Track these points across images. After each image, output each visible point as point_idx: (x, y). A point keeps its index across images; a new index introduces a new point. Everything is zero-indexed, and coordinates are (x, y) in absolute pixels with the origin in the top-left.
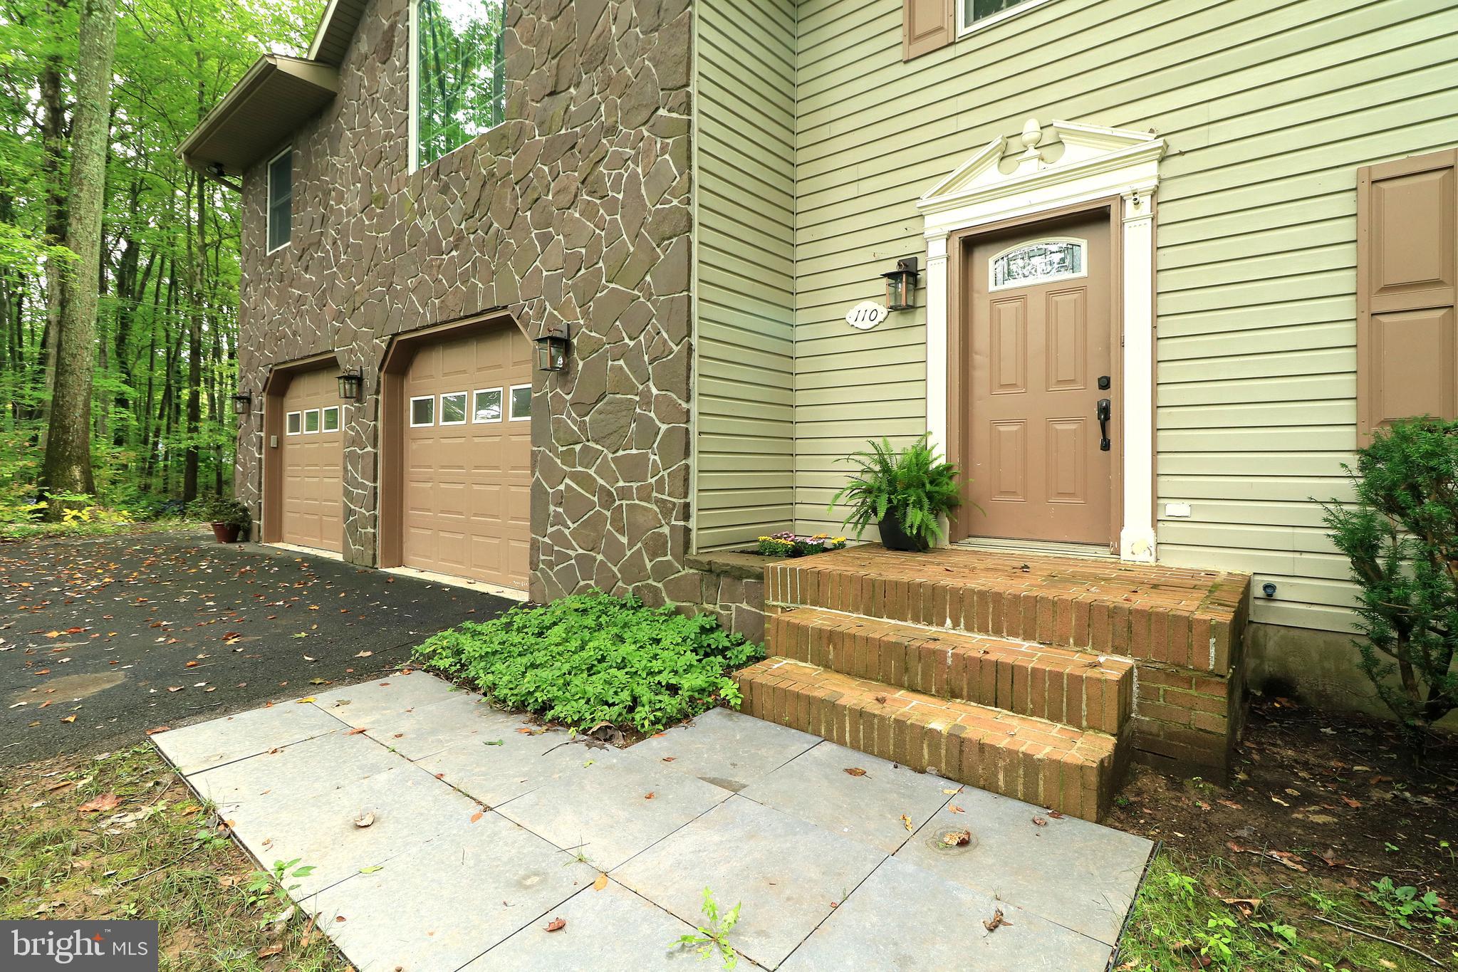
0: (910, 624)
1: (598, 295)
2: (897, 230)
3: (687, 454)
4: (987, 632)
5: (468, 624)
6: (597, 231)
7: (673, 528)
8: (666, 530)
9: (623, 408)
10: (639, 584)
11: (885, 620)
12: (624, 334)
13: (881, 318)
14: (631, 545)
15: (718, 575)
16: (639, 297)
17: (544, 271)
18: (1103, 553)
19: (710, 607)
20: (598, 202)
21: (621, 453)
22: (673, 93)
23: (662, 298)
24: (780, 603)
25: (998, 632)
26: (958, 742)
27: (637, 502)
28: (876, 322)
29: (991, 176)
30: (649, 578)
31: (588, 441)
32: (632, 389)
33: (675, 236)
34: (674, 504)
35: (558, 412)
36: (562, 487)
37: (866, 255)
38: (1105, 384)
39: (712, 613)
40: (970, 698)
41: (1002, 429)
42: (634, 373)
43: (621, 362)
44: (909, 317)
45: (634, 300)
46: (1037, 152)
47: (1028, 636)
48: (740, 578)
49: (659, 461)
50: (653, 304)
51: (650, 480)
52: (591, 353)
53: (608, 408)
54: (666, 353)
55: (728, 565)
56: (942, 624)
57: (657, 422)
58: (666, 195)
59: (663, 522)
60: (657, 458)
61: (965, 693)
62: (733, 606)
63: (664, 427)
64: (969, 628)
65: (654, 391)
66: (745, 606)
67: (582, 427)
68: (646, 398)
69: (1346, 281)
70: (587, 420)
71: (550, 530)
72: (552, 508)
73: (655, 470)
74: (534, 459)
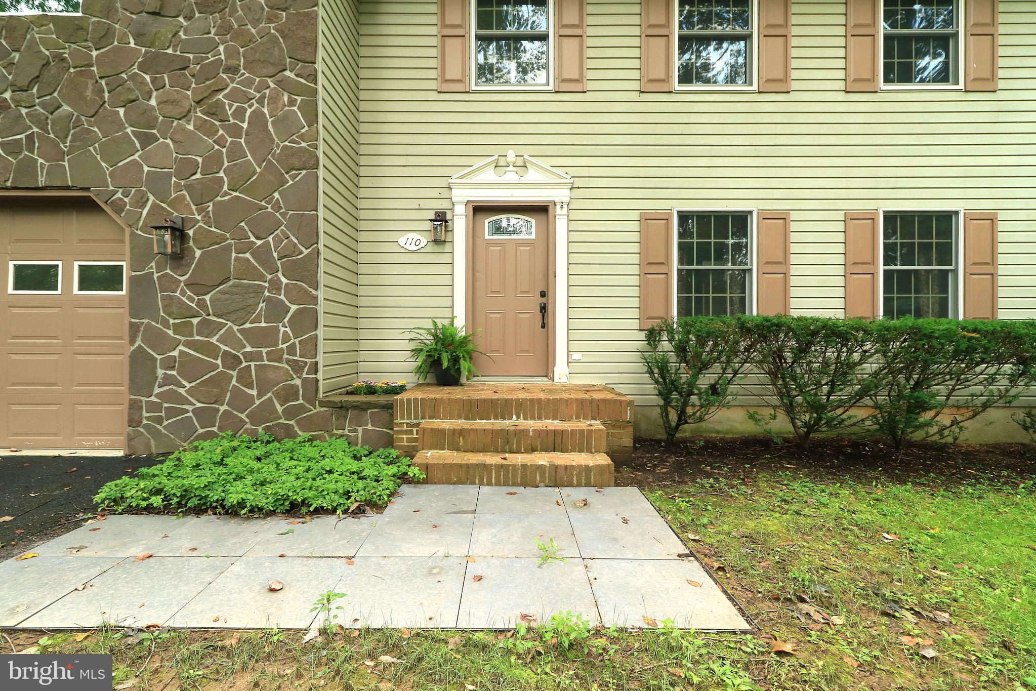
0: (492, 421)
1: (219, 198)
2: (434, 193)
3: (316, 327)
4: (534, 419)
5: (144, 470)
6: (217, 147)
7: (304, 381)
8: (298, 382)
9: (250, 291)
10: (271, 424)
11: (478, 421)
12: (250, 234)
13: (422, 245)
14: (260, 395)
15: (347, 410)
16: (267, 208)
17: (145, 166)
18: (545, 379)
19: (340, 432)
20: (217, 123)
21: (247, 325)
22: (300, 64)
23: (291, 212)
24: (406, 421)
25: (540, 418)
26: (555, 468)
27: (266, 362)
28: (419, 247)
29: (489, 175)
30: (281, 418)
31: (209, 315)
32: (262, 278)
33: (304, 169)
34: (306, 363)
35: (169, 290)
36: (175, 353)
37: (414, 204)
38: (543, 294)
39: (342, 436)
40: (541, 451)
41: (492, 316)
42: (262, 265)
43: (248, 255)
44: (441, 246)
45: (261, 210)
46: (514, 169)
47: (554, 418)
48: (366, 410)
49: (290, 332)
50: (283, 215)
51: (281, 346)
52: (211, 245)
53: (234, 290)
54: (296, 253)
55: (358, 401)
56: (511, 418)
57: (287, 303)
58: (294, 137)
59: (295, 376)
60: (288, 329)
61: (539, 448)
62: (360, 429)
63: (294, 308)
64: (525, 418)
65: (284, 281)
66: (370, 427)
67: (201, 304)
68: (275, 286)
69: (636, 259)
70: (207, 297)
71: (157, 390)
72: (160, 372)
73: (286, 338)
74: (134, 329)
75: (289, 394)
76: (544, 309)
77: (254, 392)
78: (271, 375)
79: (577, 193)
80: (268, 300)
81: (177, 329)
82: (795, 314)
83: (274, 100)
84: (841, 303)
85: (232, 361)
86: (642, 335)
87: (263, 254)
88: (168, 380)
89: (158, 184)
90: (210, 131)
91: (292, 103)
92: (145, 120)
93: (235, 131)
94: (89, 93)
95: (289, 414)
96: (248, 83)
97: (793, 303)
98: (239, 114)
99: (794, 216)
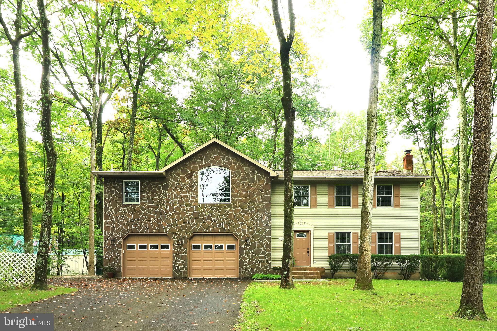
0: (301, 271)
1: (254, 234)
3: (271, 256)
6: (254, 225)
7: (269, 265)
9: (260, 249)
11: (299, 271)
12: (259, 240)
15: (276, 270)
17: (242, 229)
19: (275, 274)
20: (254, 221)
21: (259, 255)
22: (268, 211)
25: (309, 271)
27: (262, 262)
28: (283, 240)
29: (297, 225)
31: (253, 254)
32: (262, 247)
33: (268, 229)
34: (269, 262)
35: (246, 249)
36: (247, 260)
37: (281, 231)
38: (308, 249)
41: (297, 254)
43: (259, 244)
45: (261, 236)
46: (302, 224)
47: (312, 271)
50: (265, 237)
52: (253, 242)
53: (257, 249)
54: (267, 243)
56: (304, 271)
57: (266, 252)
58: (267, 223)
59: (267, 264)
60: (266, 256)
61: (310, 275)
62: (278, 273)
64: (307, 271)
66: (280, 273)
67: (251, 252)
68: (264, 249)
69: (327, 242)
71: (244, 267)
72: (245, 263)
73: (266, 258)
74: (240, 256)
75: (267, 267)
76: (308, 252)
77: (260, 267)
78: (263, 264)
79: (315, 229)
80: (263, 251)
81: (247, 256)
83: (264, 217)
85: (257, 262)
86: (328, 257)
87: (262, 244)
88: (246, 265)
89: (244, 232)
90: (253, 223)
91: (267, 218)
92: (241, 221)
93: (257, 223)
94: (233, 216)
95: (266, 270)
96: (259, 214)
98: (258, 220)
99: (359, 233)
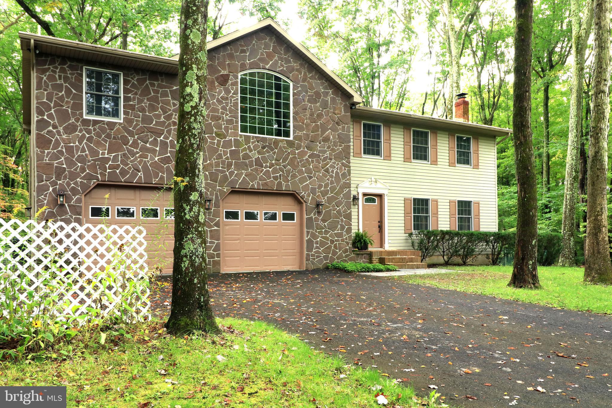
1: (328, 195)
6: (327, 181)
8: (348, 248)
9: (336, 222)
10: (342, 259)
12: (336, 206)
15: (359, 255)
16: (340, 199)
17: (310, 185)
18: (381, 249)
19: (357, 261)
20: (327, 174)
21: (336, 232)
22: (346, 159)
23: (345, 200)
24: (375, 257)
27: (340, 242)
29: (367, 184)
30: (344, 258)
31: (326, 229)
32: (339, 218)
33: (348, 188)
34: (350, 242)
35: (317, 221)
36: (318, 240)
38: (379, 222)
41: (366, 229)
42: (339, 215)
43: (335, 212)
45: (338, 199)
46: (374, 183)
47: (406, 256)
48: (363, 255)
50: (343, 201)
51: (344, 238)
52: (327, 209)
53: (332, 222)
54: (346, 212)
57: (345, 226)
58: (345, 179)
59: (347, 246)
60: (345, 233)
62: (362, 260)
63: (347, 227)
65: (344, 219)
66: (364, 260)
67: (325, 226)
68: (342, 220)
69: (403, 212)
70: (326, 224)
71: (314, 251)
72: (315, 245)
73: (345, 235)
74: (308, 232)
75: (346, 251)
76: (380, 227)
77: (338, 251)
78: (342, 246)
79: (389, 191)
80: (341, 225)
81: (319, 233)
82: (440, 229)
83: (341, 169)
84: (449, 226)
85: (332, 242)
86: (406, 235)
87: (339, 212)
88: (317, 247)
89: (313, 191)
90: (326, 176)
91: (345, 170)
92: (309, 172)
93: (332, 177)
94: (296, 163)
95: (346, 257)
96: (334, 163)
97: (439, 226)
98: (333, 171)
99: (439, 201)
